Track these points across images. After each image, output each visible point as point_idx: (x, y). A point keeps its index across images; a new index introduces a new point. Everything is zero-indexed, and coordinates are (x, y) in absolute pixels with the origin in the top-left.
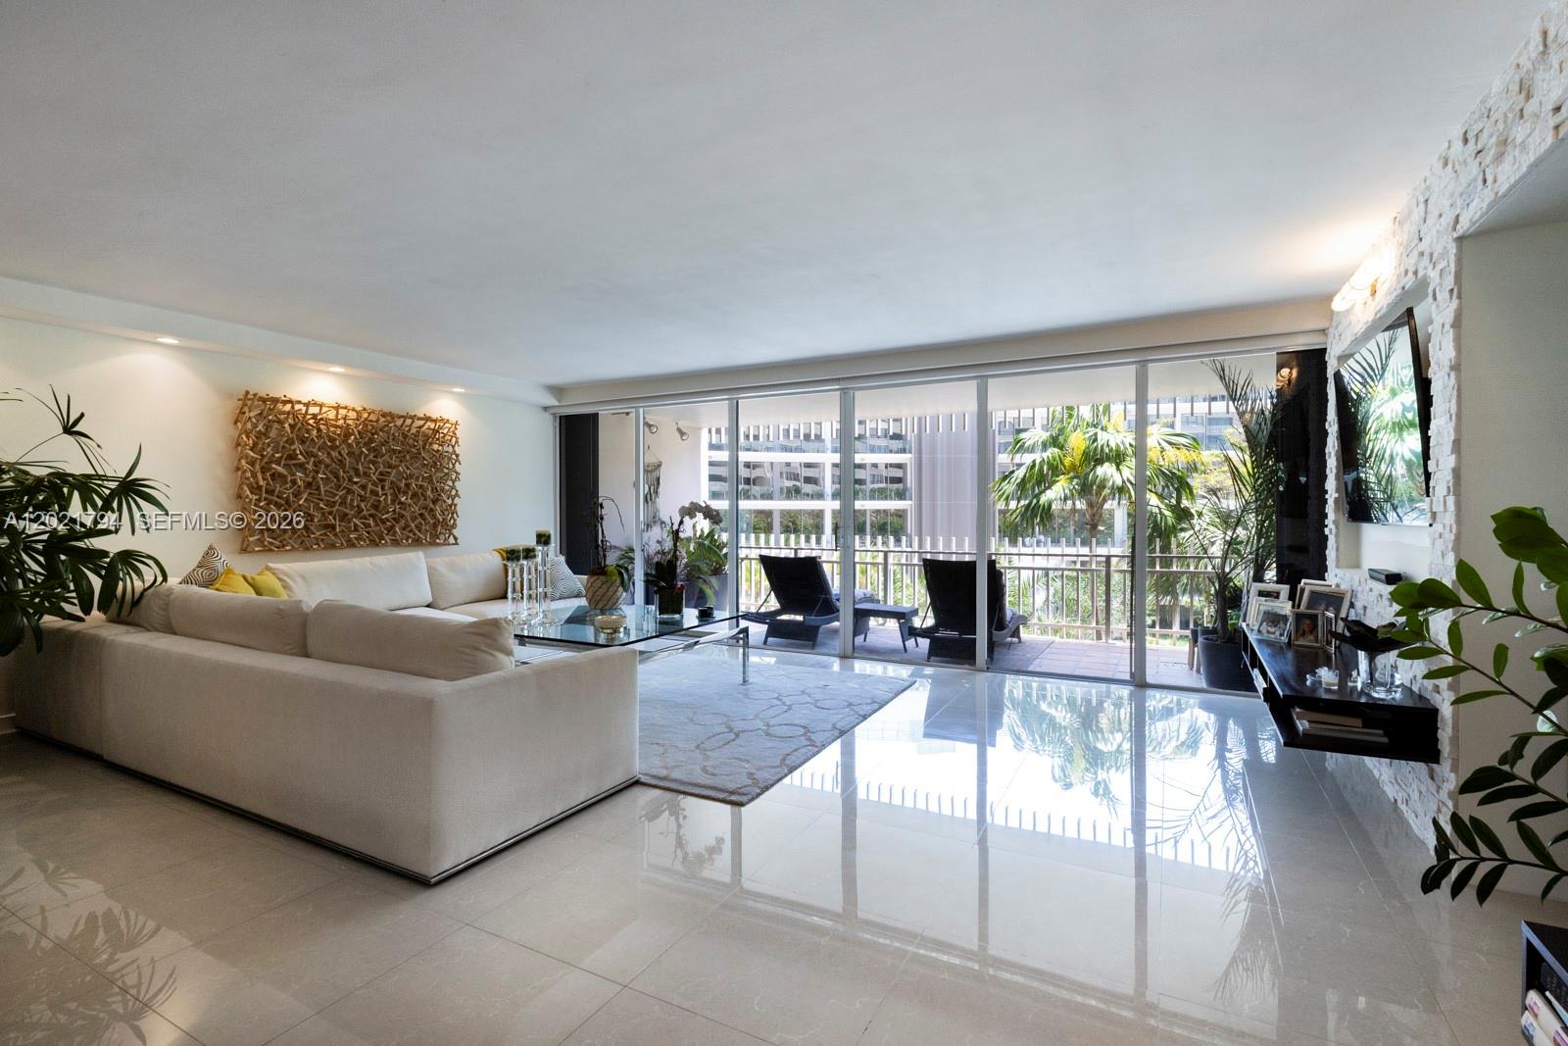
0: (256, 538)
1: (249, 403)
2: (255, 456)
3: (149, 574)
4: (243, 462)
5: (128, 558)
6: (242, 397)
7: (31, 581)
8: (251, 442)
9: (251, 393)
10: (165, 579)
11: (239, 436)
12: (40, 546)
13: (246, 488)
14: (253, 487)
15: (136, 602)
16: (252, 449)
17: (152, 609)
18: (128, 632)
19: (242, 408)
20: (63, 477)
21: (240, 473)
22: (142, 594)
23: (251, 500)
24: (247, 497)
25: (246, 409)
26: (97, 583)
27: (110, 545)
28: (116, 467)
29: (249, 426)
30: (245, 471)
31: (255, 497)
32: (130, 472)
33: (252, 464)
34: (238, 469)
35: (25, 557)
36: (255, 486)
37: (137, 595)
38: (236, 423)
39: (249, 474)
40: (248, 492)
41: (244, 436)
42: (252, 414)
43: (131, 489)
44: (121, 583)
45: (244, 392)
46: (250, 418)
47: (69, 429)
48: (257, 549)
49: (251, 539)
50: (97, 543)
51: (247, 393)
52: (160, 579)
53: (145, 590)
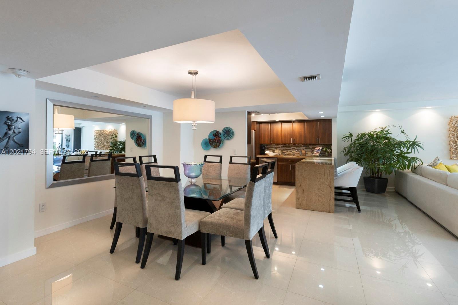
0: (454, 155)
1: (453, 119)
2: (455, 133)
3: (419, 163)
4: (451, 135)
5: (414, 159)
6: (451, 118)
7: (395, 161)
8: (453, 129)
9: (453, 116)
10: (422, 164)
11: (450, 128)
12: (396, 155)
13: (451, 142)
14: (454, 142)
15: (415, 168)
16: (454, 131)
17: (418, 170)
18: (413, 174)
19: (451, 121)
20: (401, 142)
21: (450, 138)
22: (417, 167)
23: (453, 145)
24: (452, 144)
25: (452, 121)
26: (407, 163)
27: (410, 156)
28: (412, 139)
29: (452, 125)
30: (451, 138)
31: (454, 144)
32: (415, 140)
33: (454, 135)
34: (449, 137)
35: (394, 157)
36: (455, 141)
37: (416, 167)
38: (449, 125)
39: (452, 138)
40: (452, 143)
41: (451, 128)
42: (453, 122)
43: (414, 144)
44: (412, 164)
45: (451, 117)
46: (453, 123)
47: (402, 132)
48: (454, 159)
49: (453, 156)
50: (407, 155)
51: (452, 116)
52: (421, 163)
53: (418, 166)
